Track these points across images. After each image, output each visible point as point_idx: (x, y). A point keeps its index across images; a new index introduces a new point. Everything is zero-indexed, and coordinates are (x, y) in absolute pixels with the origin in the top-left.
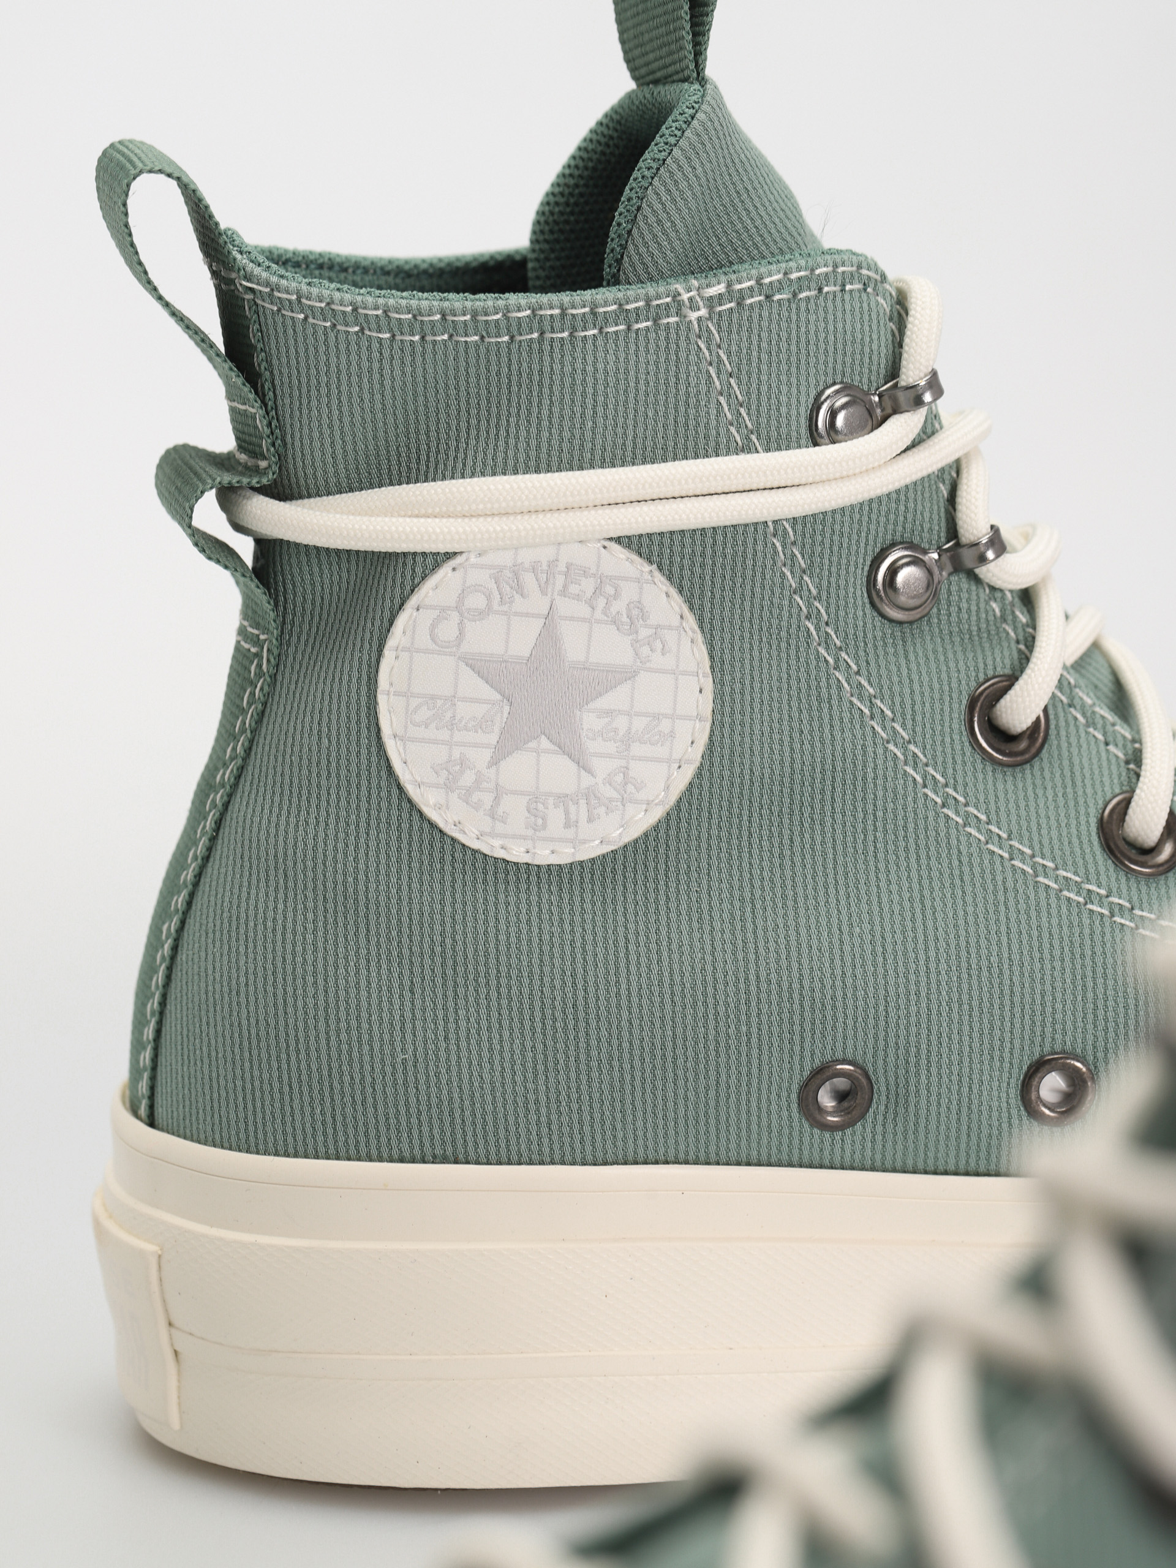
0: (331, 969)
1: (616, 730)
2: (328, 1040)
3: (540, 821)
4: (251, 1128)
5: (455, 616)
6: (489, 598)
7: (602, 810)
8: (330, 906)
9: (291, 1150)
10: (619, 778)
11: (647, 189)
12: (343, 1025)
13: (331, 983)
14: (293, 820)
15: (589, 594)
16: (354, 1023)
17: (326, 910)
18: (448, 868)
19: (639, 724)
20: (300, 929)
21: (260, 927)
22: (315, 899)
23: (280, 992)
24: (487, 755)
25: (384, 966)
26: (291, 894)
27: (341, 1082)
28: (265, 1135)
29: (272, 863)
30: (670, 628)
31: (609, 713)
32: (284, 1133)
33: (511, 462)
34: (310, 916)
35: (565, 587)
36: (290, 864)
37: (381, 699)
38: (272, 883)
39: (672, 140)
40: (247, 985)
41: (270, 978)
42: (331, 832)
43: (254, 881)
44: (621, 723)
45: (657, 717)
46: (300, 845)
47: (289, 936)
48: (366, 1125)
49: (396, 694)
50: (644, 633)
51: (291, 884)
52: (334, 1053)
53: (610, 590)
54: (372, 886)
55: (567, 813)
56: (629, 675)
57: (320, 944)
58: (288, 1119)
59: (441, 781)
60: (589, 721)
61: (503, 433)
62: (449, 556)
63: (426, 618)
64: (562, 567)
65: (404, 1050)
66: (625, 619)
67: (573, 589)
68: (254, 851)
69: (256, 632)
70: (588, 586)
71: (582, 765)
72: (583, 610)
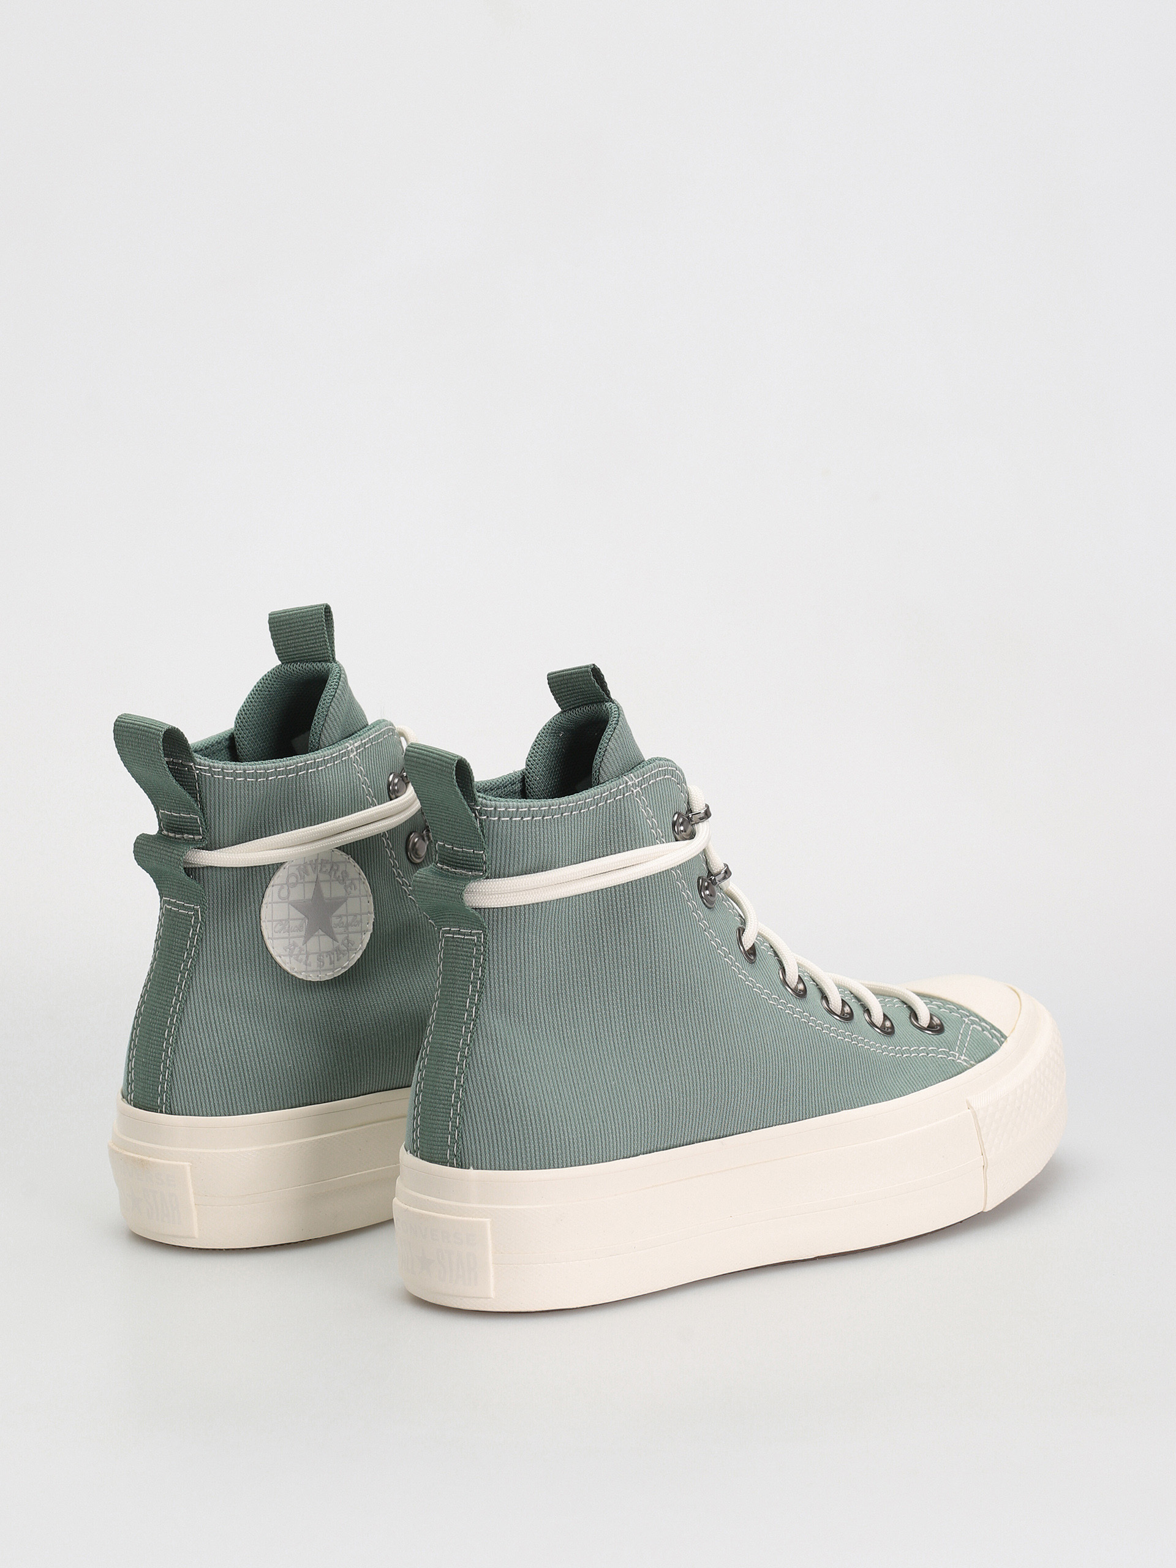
0: (256, 1036)
1: (343, 923)
2: (260, 1064)
3: (322, 963)
4: (230, 1106)
5: (286, 886)
6: (297, 878)
7: (341, 955)
8: (251, 1011)
9: (249, 1111)
10: (346, 941)
11: (329, 707)
12: (265, 1057)
13: (257, 1042)
14: (228, 979)
15: (329, 870)
16: (269, 1056)
17: (249, 1013)
18: (291, 988)
19: (350, 919)
20: (240, 1022)
21: (222, 1024)
22: (244, 1009)
23: (236, 1048)
24: (302, 939)
25: (275, 1031)
26: (233, 1009)
27: (267, 1080)
28: (237, 1107)
29: (222, 997)
30: (356, 879)
31: (340, 916)
32: (246, 1105)
33: (301, 823)
34: (243, 1016)
35: (321, 869)
36: (231, 996)
37: (263, 924)
38: (224, 1006)
39: (336, 687)
40: (220, 1048)
41: (231, 1044)
42: (246, 981)
43: (215, 1006)
44: (344, 919)
45: (355, 915)
46: (234, 988)
47: (236, 1025)
48: (278, 1096)
49: (269, 921)
50: (348, 882)
51: (232, 1005)
52: (263, 1069)
53: (335, 868)
54: (266, 1000)
55: (330, 958)
56: (344, 900)
57: (250, 1027)
58: (247, 1099)
59: (287, 953)
60: (334, 920)
61: (295, 812)
62: (282, 864)
63: (276, 889)
64: (319, 861)
65: (289, 1063)
66: (341, 878)
67: (324, 869)
68: (213, 994)
69: (170, 907)
70: (328, 867)
71: (335, 939)
72: (327, 877)
